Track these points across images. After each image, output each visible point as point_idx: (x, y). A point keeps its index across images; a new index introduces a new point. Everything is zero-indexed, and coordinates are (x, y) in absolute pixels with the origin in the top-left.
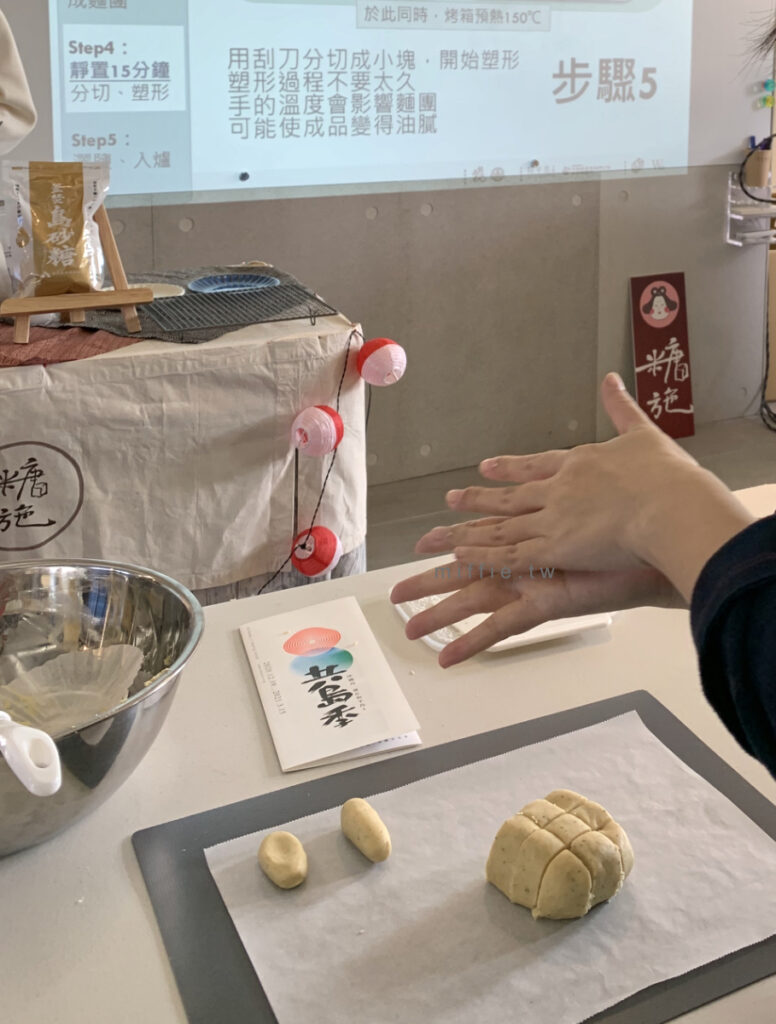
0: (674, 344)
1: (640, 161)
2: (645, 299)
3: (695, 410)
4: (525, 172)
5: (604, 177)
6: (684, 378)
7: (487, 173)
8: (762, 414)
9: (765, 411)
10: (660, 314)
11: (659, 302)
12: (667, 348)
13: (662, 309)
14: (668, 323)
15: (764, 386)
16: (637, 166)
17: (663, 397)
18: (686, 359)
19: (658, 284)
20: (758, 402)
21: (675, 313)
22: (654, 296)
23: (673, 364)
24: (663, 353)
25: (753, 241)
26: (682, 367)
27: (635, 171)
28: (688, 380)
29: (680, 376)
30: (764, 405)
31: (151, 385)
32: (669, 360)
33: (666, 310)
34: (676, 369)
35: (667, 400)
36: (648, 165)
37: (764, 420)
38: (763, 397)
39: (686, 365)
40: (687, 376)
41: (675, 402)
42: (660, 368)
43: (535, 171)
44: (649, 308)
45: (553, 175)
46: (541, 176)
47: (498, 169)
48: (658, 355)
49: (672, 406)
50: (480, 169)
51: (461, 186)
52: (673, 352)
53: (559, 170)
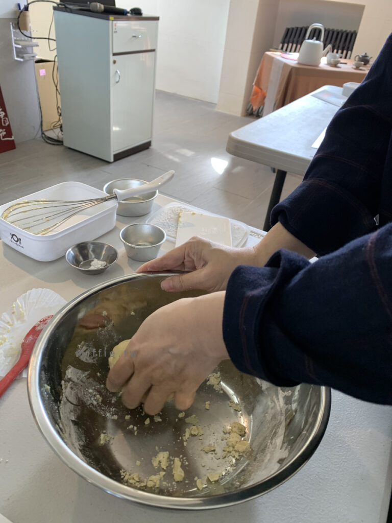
3: (15, 137)
8: (43, 137)
9: (43, 136)
15: (42, 125)
18: (6, 116)
20: (40, 133)
23: (1, 118)
25: (27, 58)
26: (5, 119)
28: (9, 125)
29: (5, 123)
30: (43, 133)
34: (3, 120)
35: (1, 134)
37: (44, 140)
38: (42, 130)
39: (7, 118)
40: (8, 123)
41: (5, 135)
49: (4, 137)
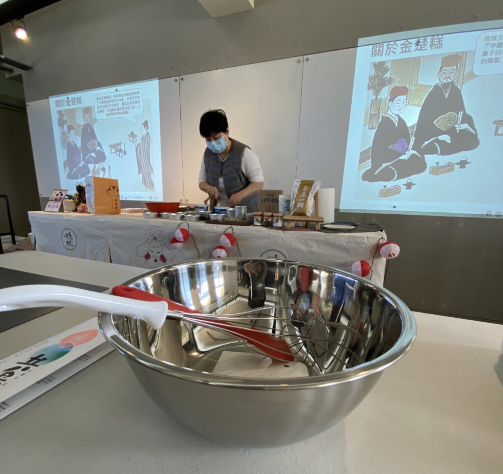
7: (493, 213)
31: (310, 242)
47: (499, 212)
50: (490, 211)
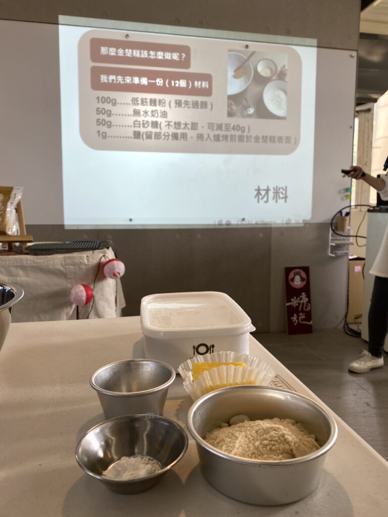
0: (304, 295)
1: (290, 220)
2: (291, 275)
3: (313, 323)
4: (240, 223)
5: (273, 226)
6: (308, 309)
7: (224, 222)
8: (344, 327)
9: (346, 326)
10: (297, 282)
11: (297, 278)
12: (301, 297)
13: (299, 281)
14: (301, 286)
15: (346, 316)
16: (288, 222)
17: (298, 316)
18: (309, 302)
19: (297, 270)
20: (343, 323)
21: (304, 283)
22: (295, 275)
23: (303, 304)
24: (299, 299)
25: (340, 254)
26: (307, 305)
27: (287, 224)
28: (310, 311)
29: (306, 308)
30: (346, 324)
32: (302, 302)
33: (300, 281)
34: (305, 306)
35: (300, 318)
36: (293, 221)
37: (345, 330)
38: (346, 321)
39: (309, 304)
40: (309, 308)
41: (304, 319)
42: (297, 305)
43: (244, 222)
44: (293, 280)
45: (251, 224)
46: (246, 225)
47: (228, 221)
48: (297, 299)
49: (302, 320)
50: (221, 221)
51: (213, 227)
52: (303, 299)
53: (254, 222)
